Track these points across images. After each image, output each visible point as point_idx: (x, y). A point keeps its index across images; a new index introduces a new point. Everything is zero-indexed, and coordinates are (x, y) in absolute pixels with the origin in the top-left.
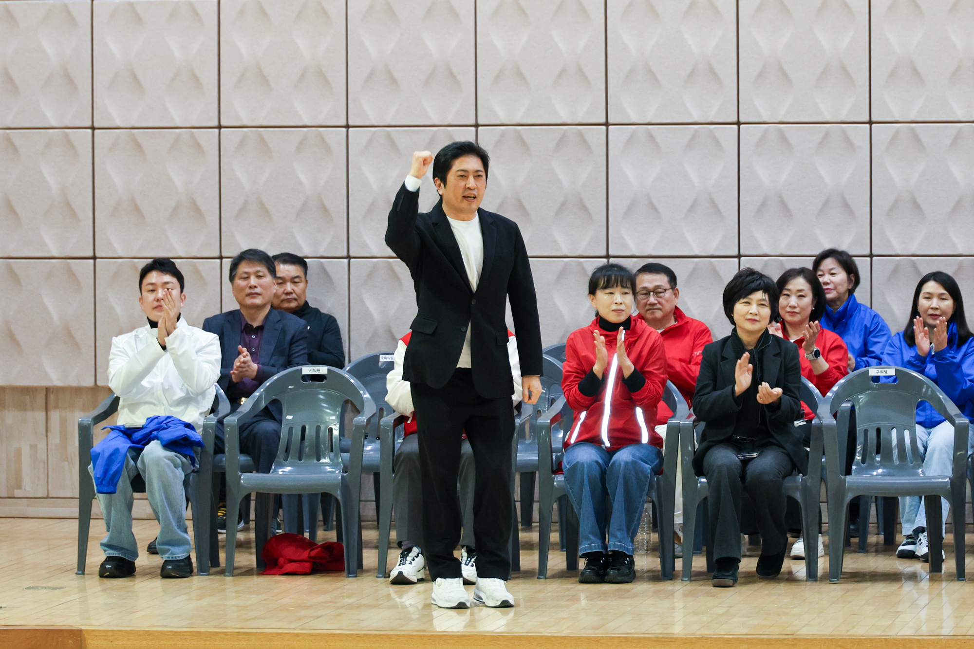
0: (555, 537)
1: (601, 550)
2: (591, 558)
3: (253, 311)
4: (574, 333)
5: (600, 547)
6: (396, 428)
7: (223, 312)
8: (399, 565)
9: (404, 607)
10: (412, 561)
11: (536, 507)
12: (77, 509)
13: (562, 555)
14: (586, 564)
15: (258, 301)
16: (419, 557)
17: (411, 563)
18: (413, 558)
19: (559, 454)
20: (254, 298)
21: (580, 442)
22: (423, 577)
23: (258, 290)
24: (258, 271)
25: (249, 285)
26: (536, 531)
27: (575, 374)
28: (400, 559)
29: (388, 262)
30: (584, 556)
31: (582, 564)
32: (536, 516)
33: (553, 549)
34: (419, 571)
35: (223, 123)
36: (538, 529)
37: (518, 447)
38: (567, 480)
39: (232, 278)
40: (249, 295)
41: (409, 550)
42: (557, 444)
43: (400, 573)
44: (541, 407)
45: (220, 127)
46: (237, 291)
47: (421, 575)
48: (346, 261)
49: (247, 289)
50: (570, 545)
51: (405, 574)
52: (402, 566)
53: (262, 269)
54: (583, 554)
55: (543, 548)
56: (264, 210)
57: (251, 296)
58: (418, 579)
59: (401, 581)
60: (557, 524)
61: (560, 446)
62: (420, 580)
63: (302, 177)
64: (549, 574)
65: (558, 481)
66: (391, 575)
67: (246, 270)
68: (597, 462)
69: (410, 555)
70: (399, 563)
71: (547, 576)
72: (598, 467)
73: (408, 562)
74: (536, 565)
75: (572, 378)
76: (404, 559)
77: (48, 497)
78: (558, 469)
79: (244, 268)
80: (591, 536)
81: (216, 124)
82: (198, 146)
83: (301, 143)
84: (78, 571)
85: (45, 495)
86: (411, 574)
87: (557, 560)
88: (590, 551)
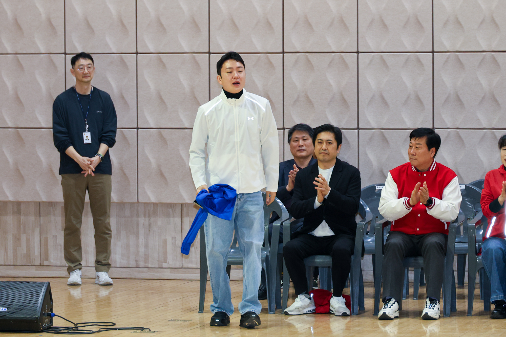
0: (477, 291)
1: (504, 299)
2: (498, 304)
3: (302, 160)
4: (489, 172)
5: (503, 297)
6: (384, 228)
7: (285, 161)
8: (384, 309)
9: (386, 333)
10: (391, 306)
11: (466, 274)
12: (199, 275)
13: (481, 302)
14: (494, 308)
15: (304, 154)
16: (395, 304)
17: (390, 307)
18: (392, 304)
19: (480, 244)
20: (302, 152)
21: (492, 237)
22: (398, 315)
23: (304, 148)
24: (304, 137)
25: (299, 145)
26: (466, 288)
27: (487, 196)
28: (384, 305)
29: (381, 131)
30: (495, 302)
31: (493, 307)
32: (466, 279)
33: (476, 299)
34: (395, 312)
35: (286, 50)
36: (467, 287)
37: (456, 239)
38: (483, 259)
39: (289, 141)
40: (298, 150)
41: (390, 300)
42: (479, 238)
43: (384, 313)
44: (470, 216)
45: (283, 53)
46: (292, 148)
47: (397, 314)
48: (356, 131)
49: (298, 147)
50: (485, 297)
51: (387, 313)
52: (385, 309)
53: (307, 136)
54: (493, 302)
55: (471, 298)
56: (309, 102)
57: (300, 151)
58: (394, 317)
59: (385, 318)
60: (479, 284)
61: (481, 239)
62: (396, 317)
63: (332, 82)
64: (473, 313)
65: (479, 260)
66: (379, 314)
67: (297, 136)
68: (501, 248)
69: (390, 302)
70: (383, 307)
71: (472, 315)
72: (501, 252)
73: (388, 307)
74: (466, 308)
75: (486, 199)
76: (387, 305)
77: (182, 268)
78: (479, 253)
79: (296, 135)
80: (497, 291)
81: (281, 50)
82: (270, 64)
83: (331, 62)
84: (199, 311)
85: (181, 266)
86: (390, 314)
87: (478, 306)
88: (497, 300)
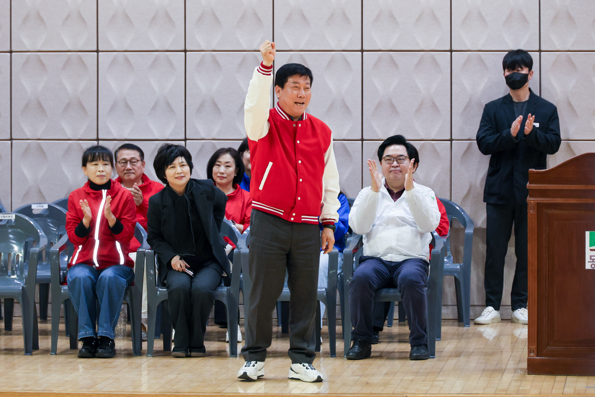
0: (62, 327)
1: (93, 336)
2: (86, 341)
4: (73, 192)
5: (93, 334)
11: (50, 306)
13: (66, 339)
14: (82, 345)
19: (65, 272)
21: (78, 264)
26: (50, 323)
30: (82, 339)
31: (80, 345)
32: (49, 312)
33: (61, 335)
36: (51, 321)
37: (38, 267)
38: (69, 289)
42: (64, 265)
44: (53, 240)
50: (72, 333)
54: (81, 339)
55: (54, 334)
60: (64, 319)
61: (66, 266)
64: (58, 352)
65: (64, 290)
68: (89, 277)
71: (57, 354)
72: (90, 280)
74: (50, 346)
75: (71, 224)
78: (64, 282)
80: (86, 326)
87: (64, 343)
88: (86, 336)
